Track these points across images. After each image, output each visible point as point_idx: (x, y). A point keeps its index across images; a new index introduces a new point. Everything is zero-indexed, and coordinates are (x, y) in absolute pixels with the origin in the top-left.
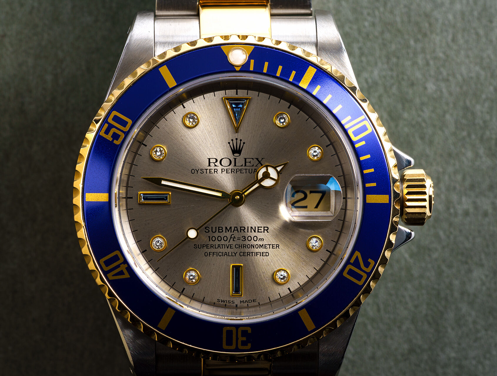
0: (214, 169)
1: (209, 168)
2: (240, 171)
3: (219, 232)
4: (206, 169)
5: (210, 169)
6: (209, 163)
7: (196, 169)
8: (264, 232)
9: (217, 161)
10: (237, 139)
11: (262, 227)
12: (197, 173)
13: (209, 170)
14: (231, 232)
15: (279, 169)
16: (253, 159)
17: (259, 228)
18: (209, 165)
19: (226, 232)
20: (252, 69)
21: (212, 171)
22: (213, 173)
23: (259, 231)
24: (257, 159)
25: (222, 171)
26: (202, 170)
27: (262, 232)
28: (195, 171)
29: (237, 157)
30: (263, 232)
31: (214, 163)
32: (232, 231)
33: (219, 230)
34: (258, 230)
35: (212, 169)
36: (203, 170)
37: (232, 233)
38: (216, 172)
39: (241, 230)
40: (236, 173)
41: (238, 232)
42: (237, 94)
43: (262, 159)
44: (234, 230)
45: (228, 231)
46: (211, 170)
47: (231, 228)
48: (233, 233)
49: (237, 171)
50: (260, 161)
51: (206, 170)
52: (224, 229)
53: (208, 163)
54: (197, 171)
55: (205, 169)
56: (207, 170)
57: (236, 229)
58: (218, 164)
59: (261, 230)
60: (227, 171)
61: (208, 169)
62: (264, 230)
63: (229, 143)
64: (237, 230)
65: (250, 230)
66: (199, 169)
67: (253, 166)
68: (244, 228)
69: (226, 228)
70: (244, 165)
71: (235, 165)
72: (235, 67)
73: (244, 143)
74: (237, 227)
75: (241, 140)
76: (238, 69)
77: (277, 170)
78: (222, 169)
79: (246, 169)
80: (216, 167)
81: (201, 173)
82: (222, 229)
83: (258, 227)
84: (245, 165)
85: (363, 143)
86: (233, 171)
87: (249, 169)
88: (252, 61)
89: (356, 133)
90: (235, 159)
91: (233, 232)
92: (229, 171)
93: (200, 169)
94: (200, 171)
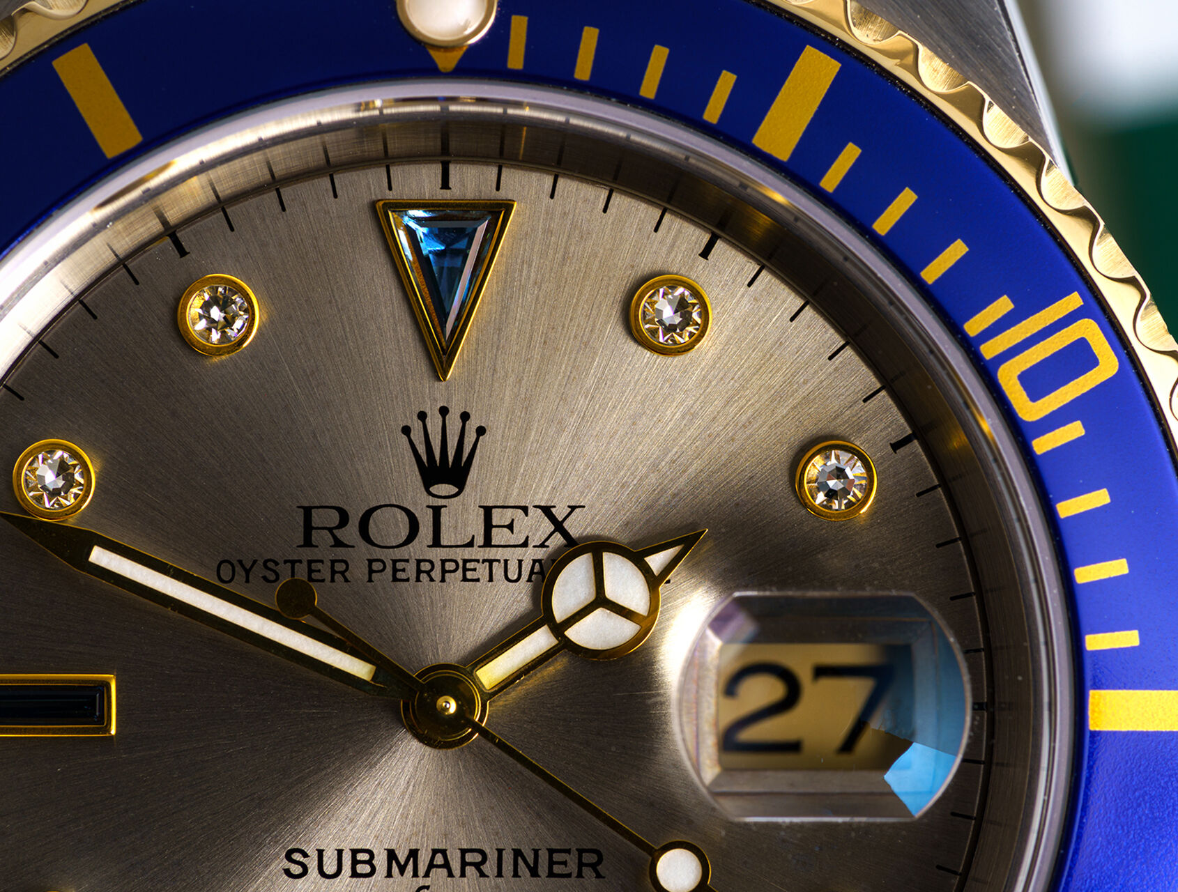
0: (333, 562)
1: (307, 554)
2: (460, 570)
3: (355, 874)
4: (293, 562)
5: (310, 562)
6: (308, 528)
7: (240, 562)
8: (580, 875)
9: (344, 518)
10: (444, 411)
11: (568, 851)
12: (247, 581)
13: (305, 564)
14: (415, 875)
15: (656, 561)
16: (525, 509)
17: (556, 857)
18: (308, 542)
19: (389, 875)
20: (516, 60)
21: (319, 571)
22: (323, 581)
23: (557, 869)
24: (547, 510)
25: (371, 571)
26: (270, 565)
27: (569, 875)
28: (238, 569)
29: (440, 502)
30: (575, 874)
31: (330, 530)
32: (422, 871)
33: (355, 862)
34: (551, 863)
35: (322, 561)
36: (277, 564)
37: (421, 881)
38: (343, 573)
39: (464, 864)
40: (443, 580)
41: (451, 875)
42: (445, 185)
43: (573, 508)
44: (431, 865)
45: (402, 870)
46: (314, 566)
47: (413, 854)
48: (427, 882)
49: (444, 572)
50: (560, 519)
51: (289, 565)
52: (381, 861)
53: (301, 529)
54: (247, 572)
55: (286, 562)
56: (297, 565)
57: (439, 859)
58: (351, 533)
59: (565, 863)
60: (395, 570)
61: (300, 561)
62: (581, 865)
63: (406, 430)
64: (446, 865)
65: (511, 868)
66: (255, 562)
67: (525, 544)
68: (478, 858)
69: (391, 855)
70: (480, 540)
71: (436, 542)
72: (432, 53)
73: (481, 431)
74: (444, 852)
75: (465, 417)
76: (446, 62)
77: (646, 570)
78: (371, 562)
79: (491, 562)
80: (340, 553)
81: (265, 578)
82: (370, 862)
83: (551, 852)
84: (488, 543)
85: (1075, 430)
86: (428, 573)
87: (506, 561)
88: (519, 25)
89: (1036, 383)
90: (437, 511)
91: (427, 875)
92: (403, 570)
93: (260, 562)
94: (258, 571)
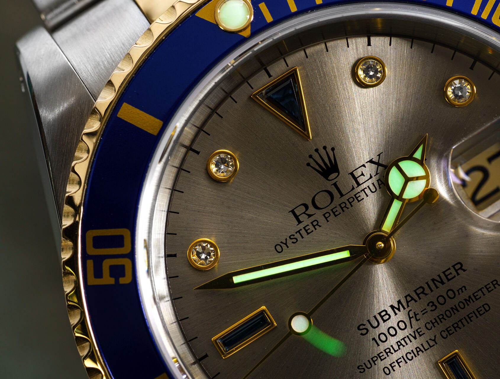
0: (312, 223)
1: (301, 226)
2: (355, 199)
3: (384, 321)
4: (299, 232)
5: (304, 228)
6: (297, 217)
7: (282, 242)
8: (458, 274)
9: (306, 206)
10: (317, 150)
11: (449, 269)
12: (288, 247)
13: (303, 230)
14: (404, 308)
15: (418, 155)
16: (364, 166)
17: (447, 273)
18: (299, 222)
19: (396, 314)
20: (269, 19)
21: (309, 229)
22: (312, 231)
23: (449, 277)
24: (371, 161)
25: (326, 218)
26: (292, 237)
27: (455, 277)
28: (282, 245)
29: (336, 180)
30: (456, 275)
31: (304, 213)
32: (406, 307)
33: (382, 317)
34: (446, 276)
35: (308, 225)
36: (294, 235)
37: (408, 310)
38: (317, 225)
39: (418, 295)
40: (352, 206)
41: (416, 301)
42: (270, 76)
43: (379, 155)
44: (407, 302)
46: (307, 228)
47: (399, 302)
48: (410, 308)
49: (350, 203)
50: (377, 161)
51: (298, 233)
52: (390, 311)
53: (295, 219)
54: (286, 244)
55: (296, 233)
56: (301, 232)
57: (409, 299)
58: (311, 210)
59: (451, 273)
60: (334, 213)
61: (301, 230)
62: (456, 271)
63: (308, 164)
64: (412, 299)
65: (434, 286)
66: (286, 239)
67: (371, 177)
68: (421, 290)
69: (392, 307)
70: (356, 185)
71: (342, 195)
72: (240, 34)
73: (333, 149)
74: (409, 295)
75: (325, 148)
76: (247, 33)
77: (416, 160)
78: (324, 215)
79: (363, 190)
80: (312, 219)
81: (293, 243)
82: (387, 314)
83: (444, 273)
84: (359, 184)
86: (345, 207)
87: (368, 187)
88: (263, 6)
90: (335, 185)
91: (408, 306)
92: (337, 211)
93: (288, 238)
94: (289, 242)
